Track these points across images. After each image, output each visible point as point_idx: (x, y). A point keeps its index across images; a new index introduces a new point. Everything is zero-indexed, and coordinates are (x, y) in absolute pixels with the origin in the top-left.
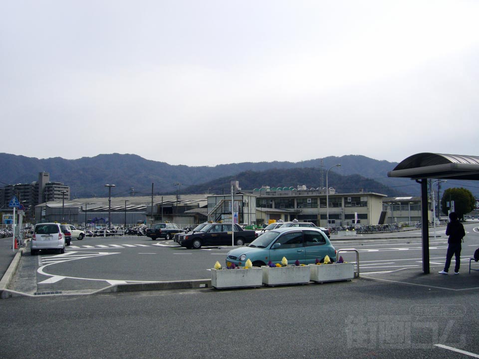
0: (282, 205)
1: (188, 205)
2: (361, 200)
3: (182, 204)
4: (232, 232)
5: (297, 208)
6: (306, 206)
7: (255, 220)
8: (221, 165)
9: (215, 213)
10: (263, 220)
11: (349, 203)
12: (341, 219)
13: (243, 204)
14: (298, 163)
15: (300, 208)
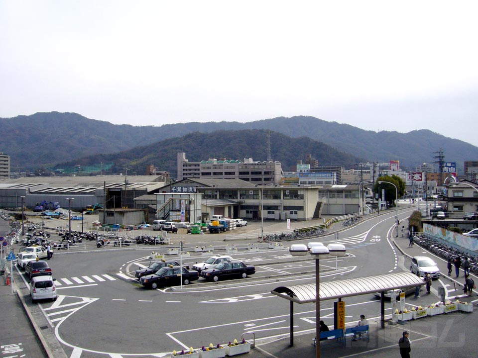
0: (226, 196)
1: (137, 189)
2: (298, 194)
3: (130, 188)
4: (180, 274)
5: (240, 198)
6: (248, 197)
7: (201, 215)
8: (167, 125)
9: (164, 209)
10: (208, 214)
11: (288, 196)
12: (280, 210)
13: (190, 202)
14: (247, 123)
15: (243, 198)
